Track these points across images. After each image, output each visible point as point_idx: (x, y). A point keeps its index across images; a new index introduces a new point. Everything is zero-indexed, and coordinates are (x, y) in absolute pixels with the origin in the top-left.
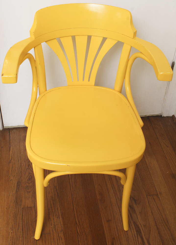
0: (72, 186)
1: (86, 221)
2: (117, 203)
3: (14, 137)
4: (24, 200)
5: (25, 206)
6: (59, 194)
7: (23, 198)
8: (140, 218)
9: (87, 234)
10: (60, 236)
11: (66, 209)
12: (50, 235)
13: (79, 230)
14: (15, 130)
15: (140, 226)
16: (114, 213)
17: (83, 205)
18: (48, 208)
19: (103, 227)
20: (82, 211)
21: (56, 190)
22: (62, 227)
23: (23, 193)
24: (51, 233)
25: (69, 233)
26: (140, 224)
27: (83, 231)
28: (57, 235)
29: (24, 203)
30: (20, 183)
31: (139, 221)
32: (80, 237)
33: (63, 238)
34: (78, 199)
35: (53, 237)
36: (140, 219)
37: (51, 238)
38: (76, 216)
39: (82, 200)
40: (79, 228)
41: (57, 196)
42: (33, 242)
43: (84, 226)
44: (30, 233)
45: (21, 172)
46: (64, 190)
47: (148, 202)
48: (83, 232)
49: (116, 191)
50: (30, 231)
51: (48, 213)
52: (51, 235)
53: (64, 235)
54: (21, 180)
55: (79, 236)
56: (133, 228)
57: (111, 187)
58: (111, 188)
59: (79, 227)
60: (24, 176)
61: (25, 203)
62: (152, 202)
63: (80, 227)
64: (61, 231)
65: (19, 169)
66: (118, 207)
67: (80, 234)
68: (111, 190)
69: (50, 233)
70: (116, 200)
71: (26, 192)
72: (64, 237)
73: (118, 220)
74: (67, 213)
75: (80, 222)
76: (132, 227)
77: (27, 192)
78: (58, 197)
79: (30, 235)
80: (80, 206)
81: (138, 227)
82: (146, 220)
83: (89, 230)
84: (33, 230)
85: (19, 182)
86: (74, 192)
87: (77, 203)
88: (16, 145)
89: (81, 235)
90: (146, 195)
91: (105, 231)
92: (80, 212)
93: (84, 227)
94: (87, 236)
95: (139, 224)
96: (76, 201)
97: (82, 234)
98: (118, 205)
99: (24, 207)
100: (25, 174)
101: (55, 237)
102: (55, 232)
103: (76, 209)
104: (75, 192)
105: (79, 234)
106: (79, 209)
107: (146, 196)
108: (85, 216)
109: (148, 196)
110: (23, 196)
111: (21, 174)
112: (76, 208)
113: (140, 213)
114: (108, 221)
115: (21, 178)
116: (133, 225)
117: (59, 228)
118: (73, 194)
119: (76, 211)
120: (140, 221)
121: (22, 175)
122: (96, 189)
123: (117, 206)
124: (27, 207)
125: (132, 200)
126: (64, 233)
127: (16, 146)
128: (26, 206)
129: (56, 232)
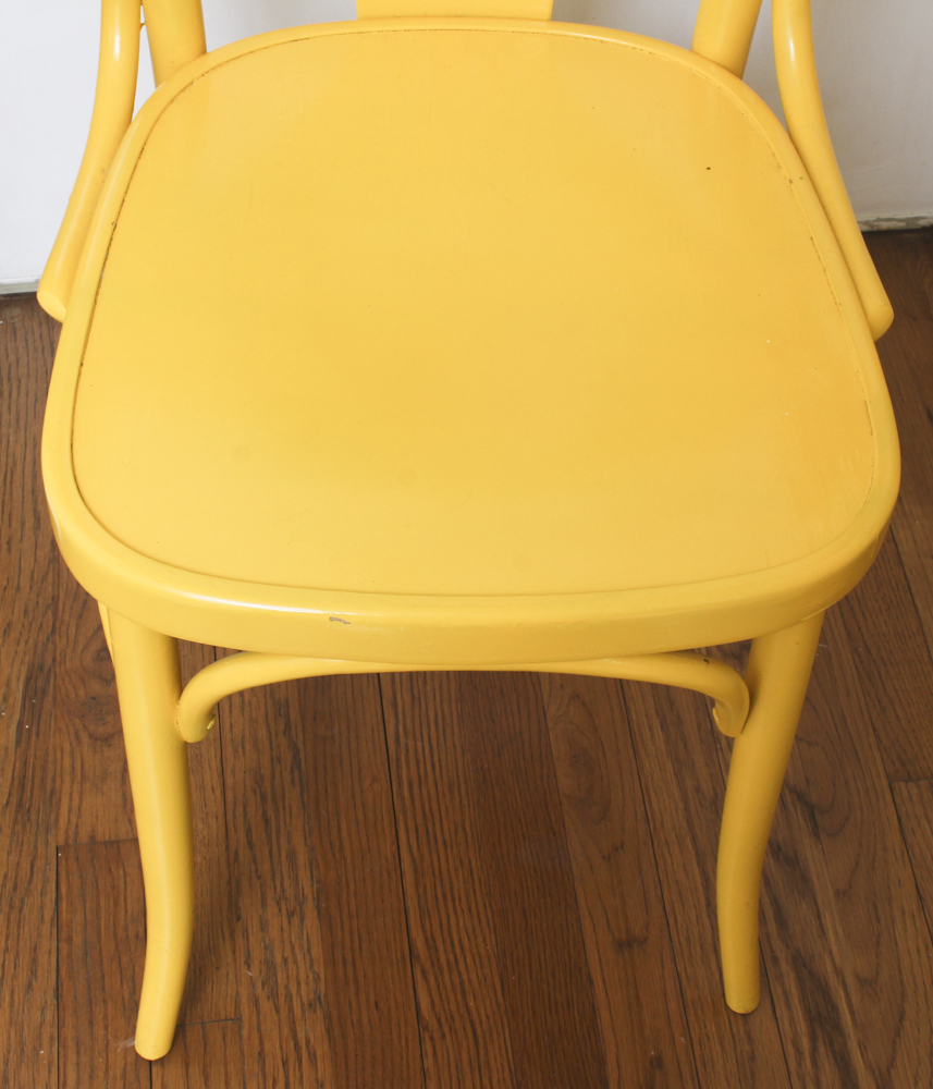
0: (395, 705)
1: (480, 939)
2: (691, 828)
3: (12, 358)
4: (71, 794)
5: (77, 833)
6: (302, 756)
7: (67, 778)
8: (840, 931)
9: (479, 1032)
10: (301, 1035)
11: (349, 859)
12: (240, 1028)
13: (433, 1003)
14: (16, 311)
15: (833, 981)
16: (666, 894)
17: (464, 830)
18: (227, 848)
19: (591, 982)
20: (453, 873)
21: (282, 728)
22: (317, 979)
23: (67, 746)
24: (245, 1018)
25: (365, 1020)
26: (839, 972)
27: (453, 1008)
28: (286, 1031)
29: (70, 811)
30: (47, 679)
31: (831, 953)
32: (438, 1047)
33: (322, 1049)
34: (433, 792)
35: (257, 1042)
36: (836, 933)
37: (242, 1053)
38: (412, 904)
39: (457, 801)
40: (429, 991)
41: (292, 771)
42: (124, 1076)
43: (465, 978)
44: (105, 1016)
45: (55, 599)
46: (336, 731)
47: (899, 820)
48: (452, 1017)
49: (685, 747)
50: (105, 1001)
51: (229, 883)
52: (245, 1032)
53: (329, 1030)
54: (54, 660)
55: (432, 1039)
56: (785, 993)
57: (653, 712)
58: (656, 723)
59: (432, 981)
60: (72, 631)
61: (79, 816)
62: (924, 822)
63: (436, 979)
64: (310, 1005)
65: (44, 578)
66: (697, 854)
67: (436, 1026)
68: (652, 736)
69: (238, 1020)
70: (681, 805)
71: (85, 740)
72: (326, 1047)
73: (688, 939)
74: (352, 886)
75: (437, 950)
76: (779, 990)
77: (91, 736)
78: (296, 774)
79: (106, 1028)
80: (445, 842)
81: (825, 991)
82: (878, 943)
83: (498, 1005)
84: (127, 996)
85: (41, 668)
86: (403, 747)
87: (420, 818)
88: (23, 415)
89: (444, 1036)
90: (888, 777)
91: (604, 1013)
92: (442, 880)
93: (462, 983)
94: (480, 1040)
95: (829, 967)
96: (418, 804)
97: (446, 1029)
98: (694, 839)
99: (71, 842)
100: (80, 617)
101: (267, 1046)
102: (274, 1013)
103: (414, 860)
104: (411, 743)
105: (426, 1028)
106: (435, 858)
107: (885, 782)
108: (474, 910)
109: (902, 784)
110: (67, 762)
111: (55, 614)
112: (411, 853)
113: (838, 893)
114: (626, 944)
115: (50, 646)
116: (792, 975)
117: (299, 984)
118: (398, 760)
119: (416, 872)
120: (834, 948)
121: (58, 624)
122: (550, 724)
123: (689, 842)
124: (92, 838)
125: (790, 806)
126: (328, 1018)
127: (22, 423)
128: (84, 837)
129: (278, 1011)
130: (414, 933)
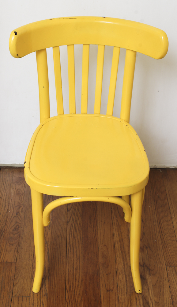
0: (69, 244)
1: (80, 287)
2: (125, 271)
3: (5, 178)
4: (4, 253)
5: (4, 260)
6: (50, 251)
7: (4, 251)
8: (152, 293)
9: (77, 303)
10: (42, 301)
11: (56, 270)
12: (30, 298)
13: (69, 297)
14: (7, 170)
15: (150, 301)
16: (118, 282)
17: (79, 267)
18: (33, 266)
19: (101, 297)
20: (76, 274)
21: (47, 245)
22: (46, 291)
23: (4, 245)
24: (31, 296)
25: (55, 299)
26: (151, 300)
27: (72, 298)
28: (39, 299)
29: (3, 256)
30: (3, 233)
31: (150, 296)
32: (68, 305)
33: (45, 303)
34: (74, 259)
35: (33, 301)
36: (151, 293)
37: (30, 303)
38: (67, 279)
39: (79, 262)
40: (68, 295)
41: (47, 253)
42: (6, 305)
43: (76, 293)
44: (4, 293)
45: (6, 219)
46: (57, 247)
47: (167, 273)
48: (72, 300)
49: (126, 256)
50: (4, 291)
51: (32, 272)
52: (31, 299)
53: (47, 300)
54: (4, 230)
55: (67, 304)
56: (140, 302)
57: (120, 249)
58: (120, 251)
59: (69, 293)
60: (9, 225)
61: (5, 257)
62: (172, 274)
63: (70, 293)
64: (44, 295)
65: (5, 216)
66: (125, 276)
67: (69, 301)
68: (119, 254)
69: (30, 296)
70: (123, 267)
71: (8, 244)
72: (46, 303)
73: (121, 291)
74: (56, 275)
75: (71, 288)
76: (139, 302)
77: (9, 244)
78: (48, 254)
79: (4, 295)
80: (75, 269)
81: (148, 303)
82: (160, 295)
83: (81, 299)
84: (9, 290)
85: (2, 231)
86: (70, 251)
87: (71, 264)
88: (5, 187)
89: (70, 303)
90: (166, 265)
91: (102, 303)
92: (74, 275)
93: (75, 294)
94: (77, 305)
95: (149, 299)
96: (71, 261)
97: (70, 302)
98: (125, 273)
99: (2, 262)
100: (11, 223)
101: (35, 302)
102: (37, 296)
103: (69, 271)
104: (71, 251)
105: (67, 302)
106: (73, 271)
107: (165, 266)
108: (79, 281)
109: (169, 267)
110: (4, 248)
111: (6, 222)
112: (68, 270)
113: (153, 285)
114: (109, 290)
115: (4, 227)
116: (142, 299)
117: (43, 291)
118: (68, 253)
119: (69, 273)
120: (151, 295)
121: (6, 224)
122: (99, 250)
123: (124, 273)
124: (7, 261)
125: (145, 269)
126: (47, 298)
127: (5, 189)
128: (5, 261)
129: (38, 296)
130: (67, 284)
